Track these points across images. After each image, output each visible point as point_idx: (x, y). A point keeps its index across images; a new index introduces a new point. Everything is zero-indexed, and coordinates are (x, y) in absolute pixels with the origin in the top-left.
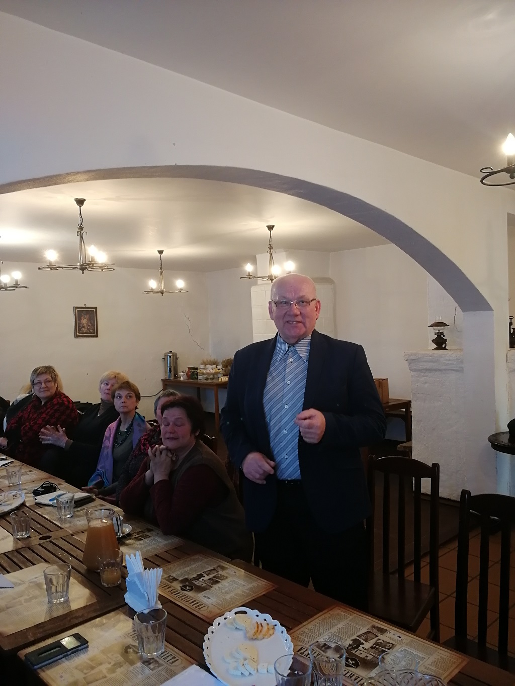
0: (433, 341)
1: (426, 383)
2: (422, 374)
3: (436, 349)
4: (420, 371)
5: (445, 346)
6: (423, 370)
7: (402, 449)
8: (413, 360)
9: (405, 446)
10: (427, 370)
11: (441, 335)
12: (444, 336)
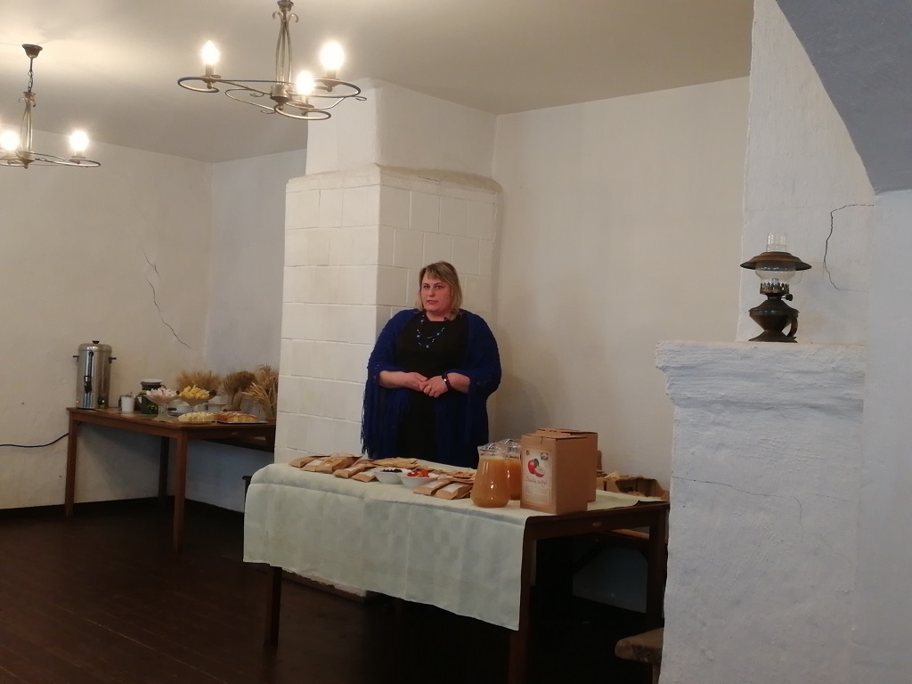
0: (753, 313)
1: (721, 446)
2: (712, 416)
3: (761, 338)
4: (705, 405)
5: (793, 330)
6: (712, 402)
7: (628, 655)
8: (683, 367)
9: (639, 647)
10: (727, 403)
11: (779, 295)
12: (790, 298)
